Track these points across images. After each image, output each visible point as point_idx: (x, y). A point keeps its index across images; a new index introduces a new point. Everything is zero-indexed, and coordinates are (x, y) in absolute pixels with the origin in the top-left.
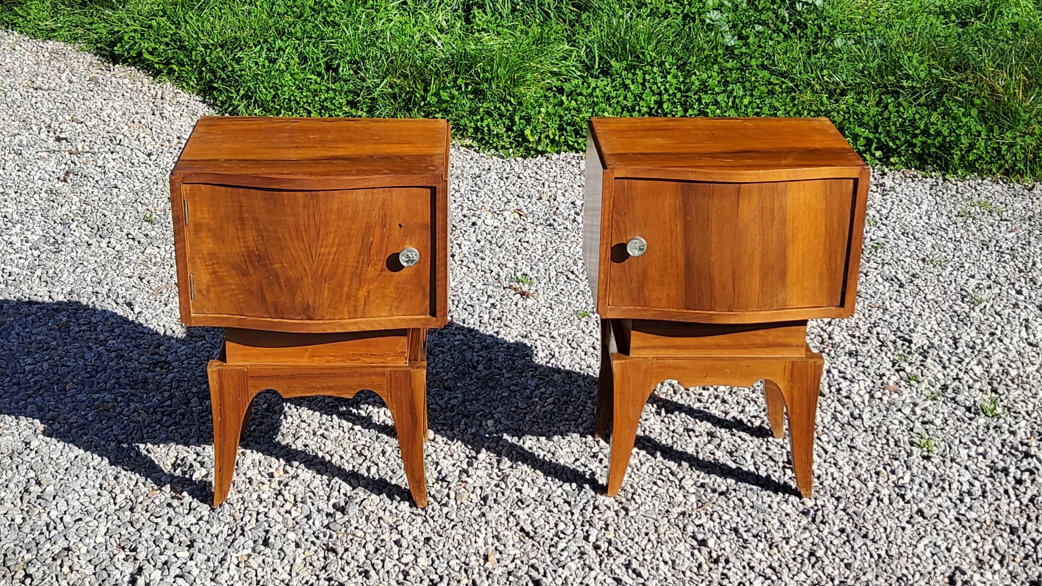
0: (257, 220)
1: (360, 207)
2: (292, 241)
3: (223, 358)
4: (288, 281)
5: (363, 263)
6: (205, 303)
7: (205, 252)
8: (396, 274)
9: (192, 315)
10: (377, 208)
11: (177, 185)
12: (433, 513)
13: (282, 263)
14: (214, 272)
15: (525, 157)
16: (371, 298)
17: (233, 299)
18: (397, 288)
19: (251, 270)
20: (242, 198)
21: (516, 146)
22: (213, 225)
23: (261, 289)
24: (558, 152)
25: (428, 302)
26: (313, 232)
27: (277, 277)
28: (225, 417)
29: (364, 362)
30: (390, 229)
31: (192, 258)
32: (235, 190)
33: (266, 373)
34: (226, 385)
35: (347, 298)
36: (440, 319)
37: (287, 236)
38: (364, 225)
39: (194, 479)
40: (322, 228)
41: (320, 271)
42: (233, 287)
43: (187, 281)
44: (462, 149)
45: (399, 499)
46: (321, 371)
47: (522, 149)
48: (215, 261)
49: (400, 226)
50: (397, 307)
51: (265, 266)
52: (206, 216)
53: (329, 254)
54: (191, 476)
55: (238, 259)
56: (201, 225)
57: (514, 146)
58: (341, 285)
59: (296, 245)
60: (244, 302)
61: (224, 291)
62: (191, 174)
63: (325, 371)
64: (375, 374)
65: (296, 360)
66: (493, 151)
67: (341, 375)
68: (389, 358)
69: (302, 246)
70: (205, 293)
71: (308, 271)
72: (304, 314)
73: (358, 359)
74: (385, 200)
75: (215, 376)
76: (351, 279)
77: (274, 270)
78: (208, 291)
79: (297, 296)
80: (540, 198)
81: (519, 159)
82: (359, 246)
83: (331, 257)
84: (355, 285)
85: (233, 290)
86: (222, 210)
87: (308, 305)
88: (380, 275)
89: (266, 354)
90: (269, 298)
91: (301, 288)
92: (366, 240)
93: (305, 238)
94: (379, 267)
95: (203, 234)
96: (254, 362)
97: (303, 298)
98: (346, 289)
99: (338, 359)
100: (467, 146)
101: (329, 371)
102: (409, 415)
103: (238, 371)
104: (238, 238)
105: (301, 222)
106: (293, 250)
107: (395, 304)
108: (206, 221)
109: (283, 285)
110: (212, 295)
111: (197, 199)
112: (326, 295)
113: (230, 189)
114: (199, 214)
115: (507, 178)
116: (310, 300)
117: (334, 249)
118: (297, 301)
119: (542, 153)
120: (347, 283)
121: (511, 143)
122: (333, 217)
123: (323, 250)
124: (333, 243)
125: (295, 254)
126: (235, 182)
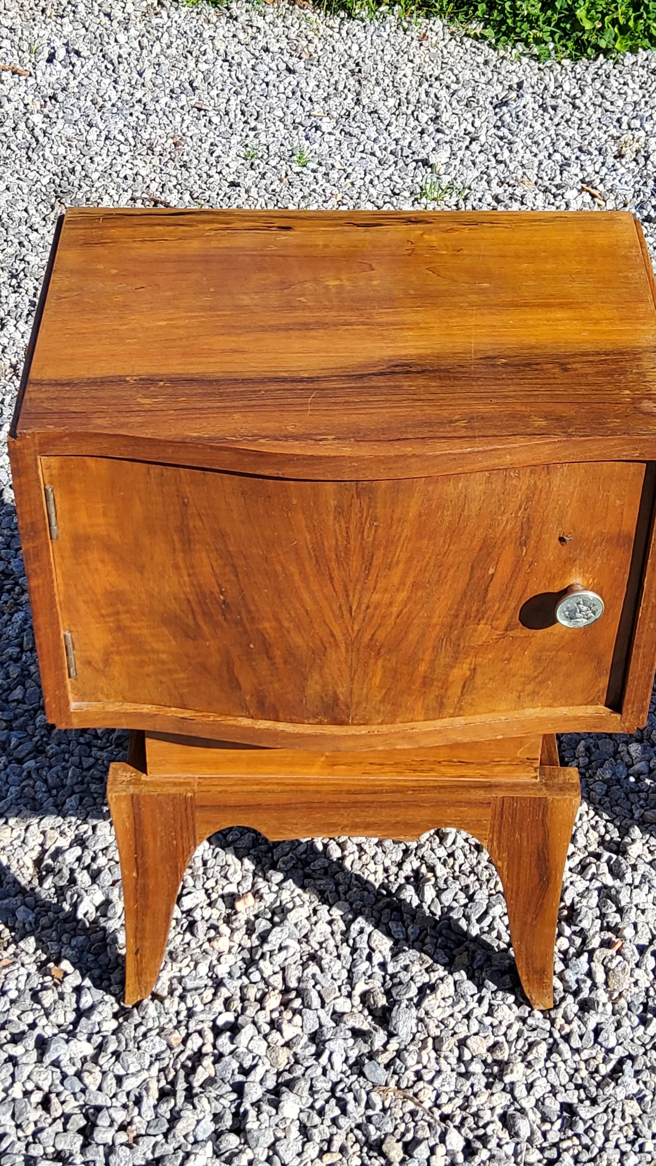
0: (223, 535)
1: (474, 507)
2: (305, 579)
3: (141, 765)
4: (291, 654)
5: (467, 617)
6: (102, 682)
7: (98, 590)
8: (540, 633)
9: (73, 705)
10: (513, 506)
11: (29, 460)
12: (567, 1029)
13: (278, 620)
14: (119, 628)
15: (575, 59)
16: (479, 680)
17: (163, 678)
18: (537, 660)
19: (206, 629)
20: (187, 489)
21: (561, 38)
22: (116, 537)
23: (229, 665)
24: (633, 50)
25: (604, 682)
26: (355, 562)
27: (267, 649)
28: (146, 870)
29: (443, 775)
30: (537, 548)
31: (69, 600)
32: (169, 472)
33: (232, 800)
34: (147, 820)
35: (424, 684)
36: (631, 717)
37: (293, 569)
38: (476, 543)
39: (80, 915)
40: (379, 555)
41: (367, 637)
42: (164, 656)
43: (58, 647)
44: (468, 42)
45: (494, 987)
46: (353, 798)
47: (570, 44)
48: (120, 608)
49: (562, 540)
50: (534, 693)
51: (239, 623)
52: (101, 520)
53: (391, 604)
54: (75, 906)
55: (174, 606)
56: (87, 538)
57: (557, 37)
58: (412, 661)
59: (315, 587)
60: (188, 685)
61: (142, 664)
62: (61, 437)
63: (360, 797)
64: (469, 803)
65: (298, 769)
66: (520, 46)
67: (395, 805)
68: (498, 769)
69: (328, 590)
70: (101, 666)
71: (339, 637)
72: (326, 714)
73: (432, 770)
74: (533, 490)
75: (124, 805)
76: (436, 649)
77: (260, 632)
78: (106, 662)
79: (310, 683)
80: (620, 156)
81: (566, 62)
82: (461, 585)
83: (395, 610)
84: (444, 659)
85: (163, 663)
86: (138, 509)
87: (336, 699)
88: (503, 636)
89: (231, 761)
90: (246, 681)
91: (321, 668)
92: (478, 573)
93: (335, 574)
94: (503, 622)
95: (93, 556)
96: (207, 773)
97: (325, 685)
98: (423, 667)
99: (387, 769)
100: (476, 37)
101: (369, 798)
102: (534, 871)
103: (174, 797)
104: (176, 567)
105: (329, 543)
106: (306, 597)
107: (529, 688)
108: (102, 531)
109: (279, 660)
110: (116, 671)
111: (77, 486)
112: (377, 680)
113: (157, 469)
114: (83, 518)
115: (554, 108)
116: (342, 690)
117: (403, 595)
118: (310, 692)
119: (606, 52)
120: (427, 657)
121: (552, 34)
122: (406, 532)
123: (376, 597)
124: (402, 583)
125: (310, 606)
126: (169, 455)
